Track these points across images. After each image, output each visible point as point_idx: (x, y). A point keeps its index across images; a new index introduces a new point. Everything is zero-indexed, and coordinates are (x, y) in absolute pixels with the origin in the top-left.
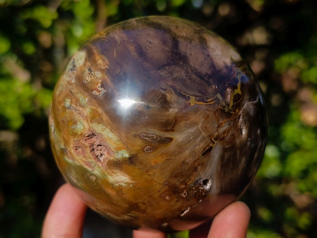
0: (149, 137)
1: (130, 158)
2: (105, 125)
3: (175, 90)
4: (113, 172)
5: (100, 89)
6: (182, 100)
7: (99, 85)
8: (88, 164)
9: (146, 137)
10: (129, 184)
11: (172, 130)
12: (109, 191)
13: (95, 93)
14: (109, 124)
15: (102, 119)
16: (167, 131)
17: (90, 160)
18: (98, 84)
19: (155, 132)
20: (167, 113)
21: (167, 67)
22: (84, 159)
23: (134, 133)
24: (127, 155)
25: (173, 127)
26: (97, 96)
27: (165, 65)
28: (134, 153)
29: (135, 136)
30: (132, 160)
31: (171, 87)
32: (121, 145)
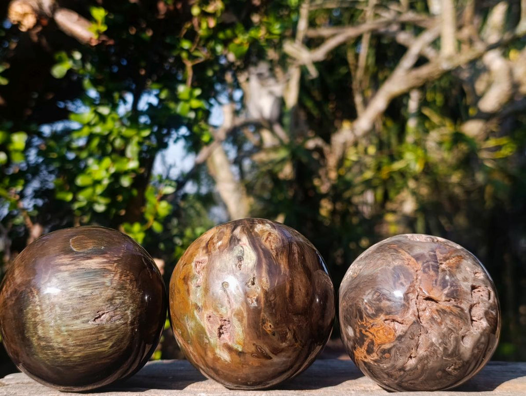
0: (261, 350)
1: (240, 352)
2: (242, 325)
3: (294, 334)
4: (223, 350)
5: (254, 301)
6: (293, 341)
7: (255, 298)
8: (211, 333)
9: (260, 349)
10: (226, 361)
11: (276, 354)
12: (210, 355)
13: (249, 300)
14: (244, 327)
15: (242, 320)
16: (273, 353)
17: (213, 331)
18: (254, 296)
19: (267, 350)
20: (281, 344)
21: (299, 316)
22: (210, 328)
23: (255, 342)
24: (240, 350)
25: (278, 353)
26: (249, 304)
27: (299, 314)
28: (245, 351)
29: (254, 344)
30: (240, 354)
31: (294, 330)
32: (242, 343)
